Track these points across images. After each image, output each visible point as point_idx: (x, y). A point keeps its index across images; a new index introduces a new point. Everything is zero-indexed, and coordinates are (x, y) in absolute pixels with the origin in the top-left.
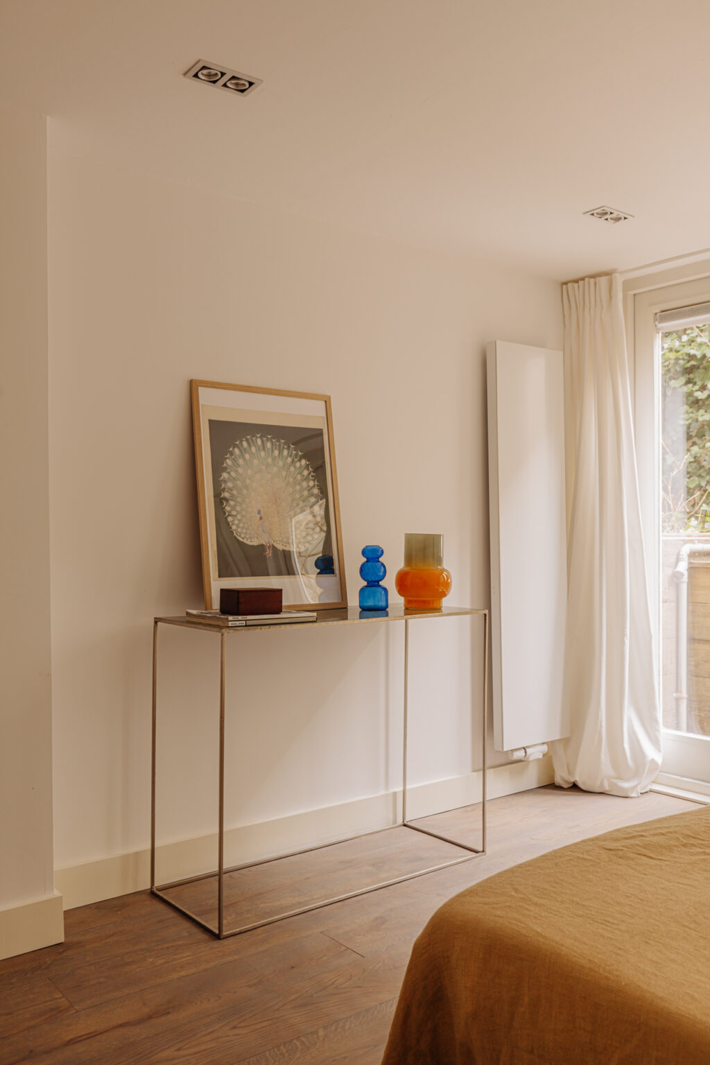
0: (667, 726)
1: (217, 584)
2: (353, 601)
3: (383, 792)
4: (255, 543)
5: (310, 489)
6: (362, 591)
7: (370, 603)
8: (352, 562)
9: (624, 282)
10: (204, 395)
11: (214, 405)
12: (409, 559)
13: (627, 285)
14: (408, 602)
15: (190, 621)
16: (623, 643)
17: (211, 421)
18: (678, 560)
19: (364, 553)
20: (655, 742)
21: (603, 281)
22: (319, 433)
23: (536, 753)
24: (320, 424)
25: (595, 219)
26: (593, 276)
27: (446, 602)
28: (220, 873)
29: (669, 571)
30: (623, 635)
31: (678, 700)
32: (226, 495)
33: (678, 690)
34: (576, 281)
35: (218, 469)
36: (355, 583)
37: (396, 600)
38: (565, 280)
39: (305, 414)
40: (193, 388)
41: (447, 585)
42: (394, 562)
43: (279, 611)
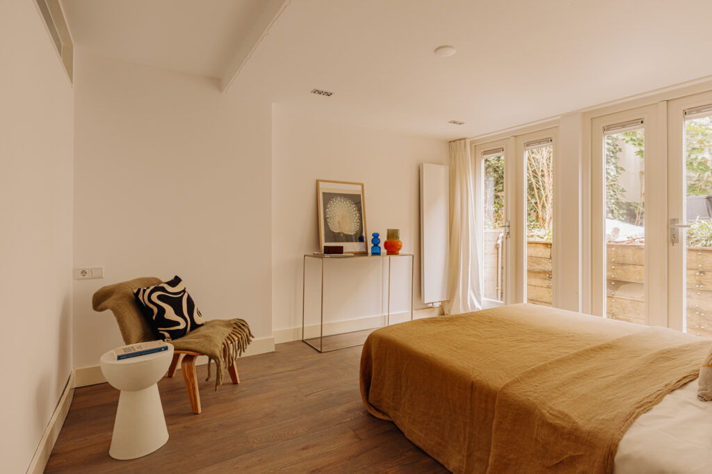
0: (485, 296)
1: (324, 244)
2: (370, 251)
3: (381, 315)
4: (337, 231)
5: (356, 214)
6: (372, 248)
7: (375, 252)
8: (370, 238)
9: (471, 142)
10: (321, 184)
11: (325, 187)
12: (388, 237)
13: (472, 142)
14: (388, 252)
15: (315, 256)
16: (468, 268)
17: (324, 193)
18: (498, 239)
19: (373, 235)
20: (480, 302)
21: (463, 141)
22: (360, 195)
23: (437, 305)
24: (360, 193)
25: (452, 124)
26: (460, 140)
27: (400, 252)
28: (321, 337)
29: (495, 243)
30: (468, 265)
31: (497, 290)
32: (328, 216)
33: (497, 286)
34: (454, 141)
35: (325, 208)
36: (370, 245)
37: (384, 251)
38: (450, 140)
39: (355, 190)
40: (317, 182)
41: (401, 246)
42: (383, 239)
43: (342, 253)
